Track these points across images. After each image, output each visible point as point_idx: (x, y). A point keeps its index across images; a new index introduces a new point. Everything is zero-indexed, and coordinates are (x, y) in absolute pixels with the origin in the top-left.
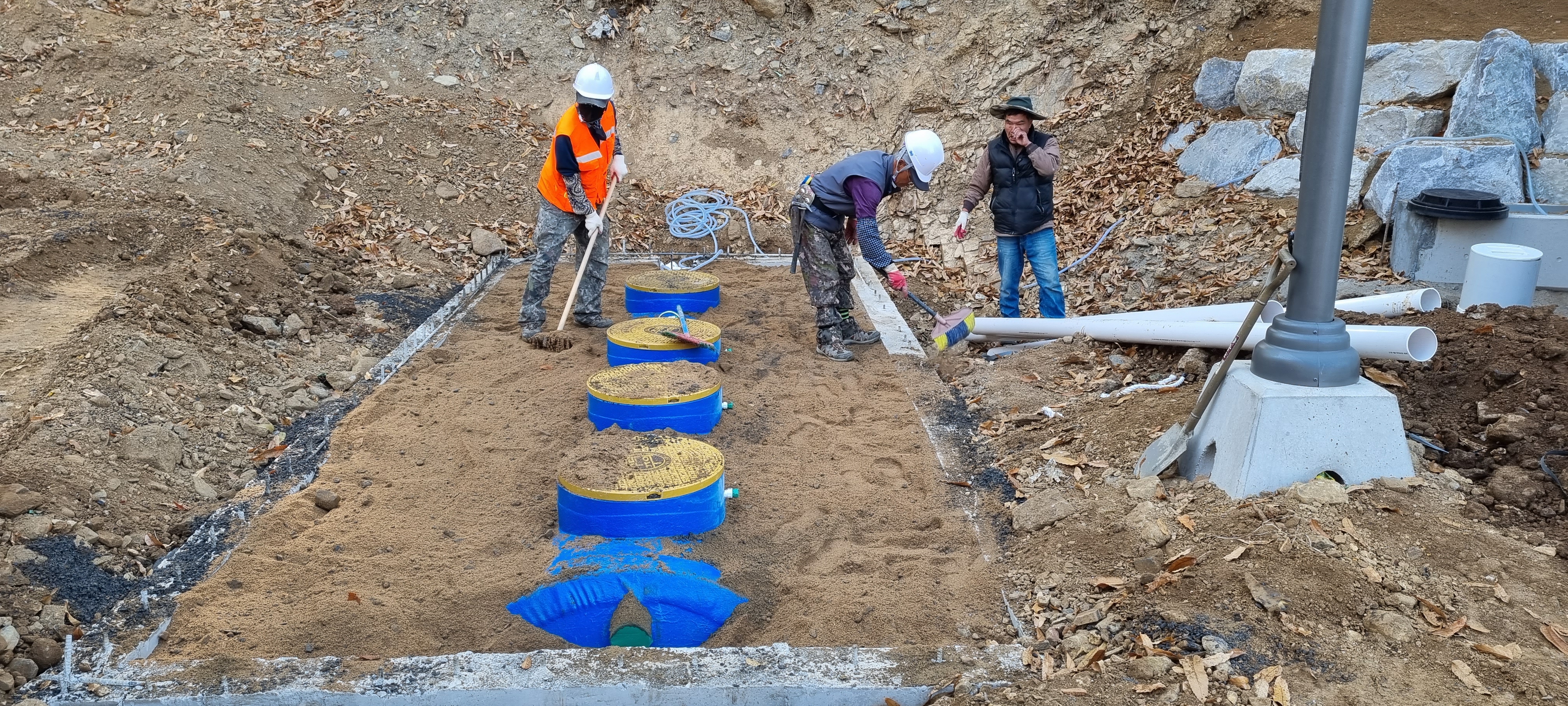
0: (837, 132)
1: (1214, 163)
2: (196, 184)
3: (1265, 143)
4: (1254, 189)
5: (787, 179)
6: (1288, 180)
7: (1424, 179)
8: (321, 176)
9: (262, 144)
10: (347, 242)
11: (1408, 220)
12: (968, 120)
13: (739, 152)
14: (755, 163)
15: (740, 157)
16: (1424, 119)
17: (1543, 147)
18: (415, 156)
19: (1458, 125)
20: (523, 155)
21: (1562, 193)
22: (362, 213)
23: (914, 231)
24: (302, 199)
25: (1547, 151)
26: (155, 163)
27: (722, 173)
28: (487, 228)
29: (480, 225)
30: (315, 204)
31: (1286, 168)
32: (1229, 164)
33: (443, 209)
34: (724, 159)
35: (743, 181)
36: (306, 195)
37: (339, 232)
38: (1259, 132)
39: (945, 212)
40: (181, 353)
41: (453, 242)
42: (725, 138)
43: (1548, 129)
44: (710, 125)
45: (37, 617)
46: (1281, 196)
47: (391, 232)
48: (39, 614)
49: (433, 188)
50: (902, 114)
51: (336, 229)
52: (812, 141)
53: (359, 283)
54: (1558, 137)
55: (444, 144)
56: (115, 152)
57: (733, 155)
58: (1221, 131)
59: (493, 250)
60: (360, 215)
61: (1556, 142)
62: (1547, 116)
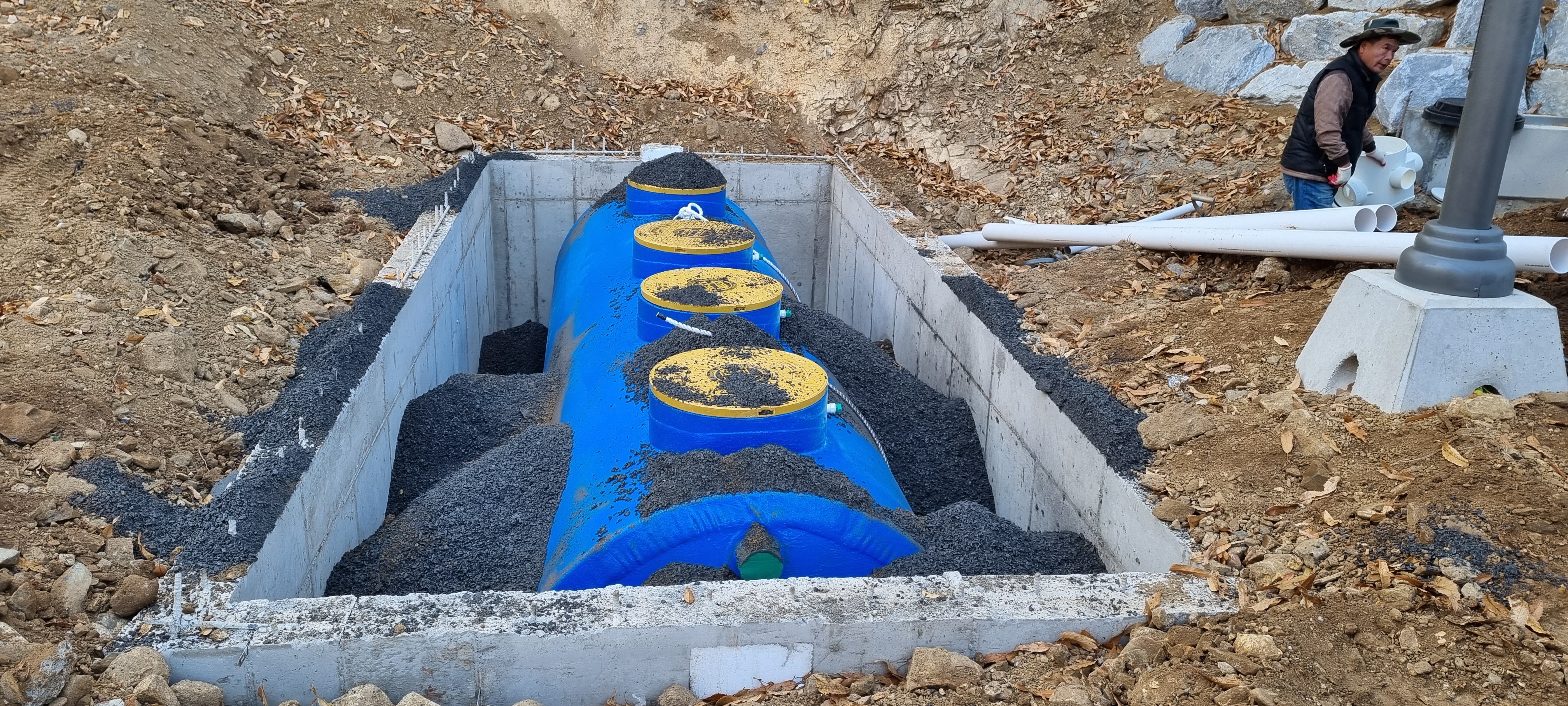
0: (815, 28)
1: (1205, 69)
2: (135, 64)
3: (1259, 49)
4: (1248, 96)
5: (762, 77)
6: (1286, 88)
7: (1433, 88)
8: (265, 60)
9: (199, 23)
10: (301, 133)
11: (1421, 130)
12: (950, 18)
13: (711, 47)
14: (729, 59)
15: (711, 53)
16: (1426, 27)
17: (1545, 58)
18: (366, 41)
19: (1462, 34)
20: (483, 43)
21: (1565, 105)
22: (314, 103)
23: (895, 134)
24: (248, 85)
25: (1550, 63)
26: (85, 40)
27: (693, 69)
28: (451, 121)
29: (442, 117)
30: (263, 92)
31: (1284, 74)
32: (1222, 71)
33: (400, 99)
34: (695, 53)
35: (716, 78)
36: (252, 81)
37: (291, 123)
38: (1254, 37)
39: (927, 115)
40: (172, 252)
41: (416, 135)
42: (695, 32)
43: (1551, 40)
44: (679, 17)
45: (103, 553)
46: (1277, 103)
47: (347, 124)
48: (103, 548)
49: (389, 78)
50: (882, 10)
51: (289, 120)
52: (789, 37)
53: (326, 178)
54: (1562, 48)
55: (396, 29)
56: (36, 26)
57: (705, 50)
58: (1213, 35)
59: (459, 146)
60: (312, 105)
61: (1559, 53)
62: (1551, 27)
